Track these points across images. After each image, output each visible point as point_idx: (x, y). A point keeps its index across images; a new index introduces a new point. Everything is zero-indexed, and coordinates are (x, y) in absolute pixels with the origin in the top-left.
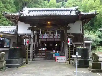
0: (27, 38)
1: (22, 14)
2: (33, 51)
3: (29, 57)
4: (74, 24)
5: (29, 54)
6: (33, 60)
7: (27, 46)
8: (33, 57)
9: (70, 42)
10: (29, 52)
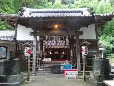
0: (28, 46)
1: (21, 15)
2: (37, 63)
3: (31, 70)
5: (31, 66)
6: (36, 75)
7: (29, 57)
8: (37, 69)
9: (85, 51)
10: (31, 63)
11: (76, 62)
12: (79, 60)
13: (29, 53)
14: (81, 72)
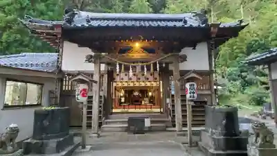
1: (70, 21)
3: (89, 126)
4: (194, 49)
6: (99, 136)
7: (85, 103)
8: (100, 125)
11: (173, 111)
12: (178, 109)
13: (83, 95)
14: (184, 129)
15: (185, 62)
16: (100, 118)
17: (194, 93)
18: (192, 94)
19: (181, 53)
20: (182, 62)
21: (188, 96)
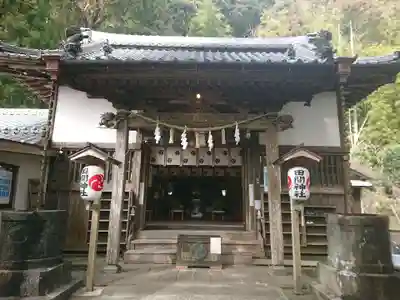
3: (101, 251)
4: (308, 104)
6: (120, 270)
7: (96, 203)
8: (122, 249)
10: (104, 225)
11: (267, 225)
12: (276, 219)
13: (96, 188)
15: (290, 130)
16: (123, 235)
17: (303, 187)
18: (299, 190)
19: (281, 113)
20: (284, 129)
21: (292, 193)
